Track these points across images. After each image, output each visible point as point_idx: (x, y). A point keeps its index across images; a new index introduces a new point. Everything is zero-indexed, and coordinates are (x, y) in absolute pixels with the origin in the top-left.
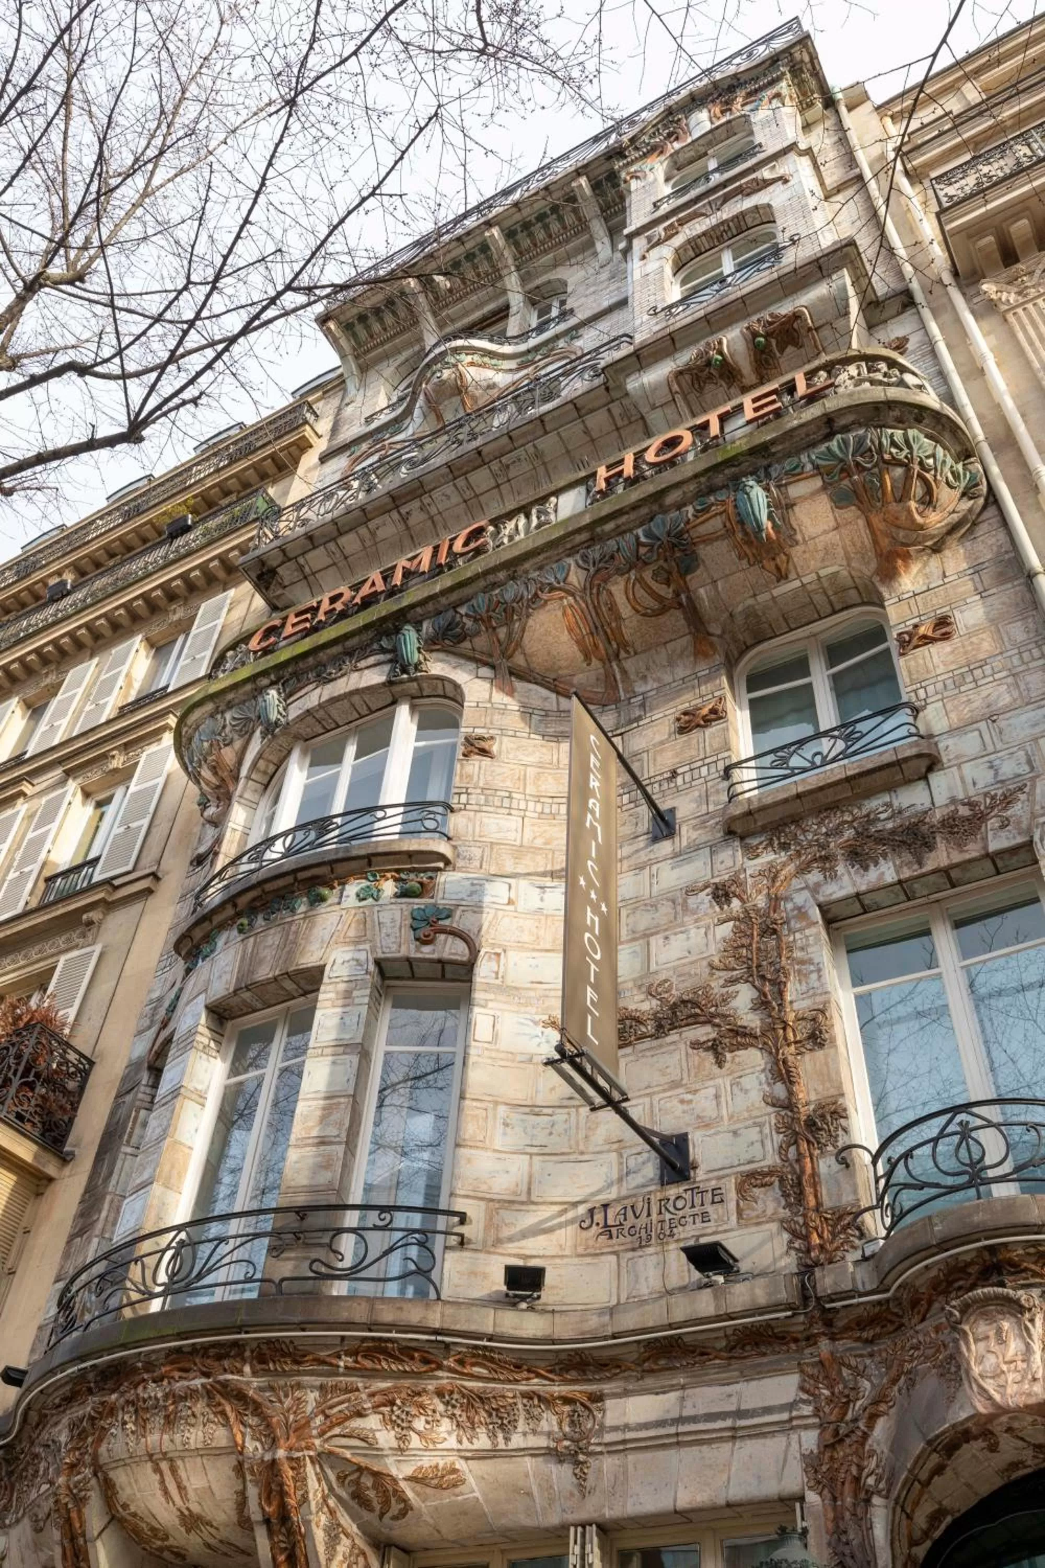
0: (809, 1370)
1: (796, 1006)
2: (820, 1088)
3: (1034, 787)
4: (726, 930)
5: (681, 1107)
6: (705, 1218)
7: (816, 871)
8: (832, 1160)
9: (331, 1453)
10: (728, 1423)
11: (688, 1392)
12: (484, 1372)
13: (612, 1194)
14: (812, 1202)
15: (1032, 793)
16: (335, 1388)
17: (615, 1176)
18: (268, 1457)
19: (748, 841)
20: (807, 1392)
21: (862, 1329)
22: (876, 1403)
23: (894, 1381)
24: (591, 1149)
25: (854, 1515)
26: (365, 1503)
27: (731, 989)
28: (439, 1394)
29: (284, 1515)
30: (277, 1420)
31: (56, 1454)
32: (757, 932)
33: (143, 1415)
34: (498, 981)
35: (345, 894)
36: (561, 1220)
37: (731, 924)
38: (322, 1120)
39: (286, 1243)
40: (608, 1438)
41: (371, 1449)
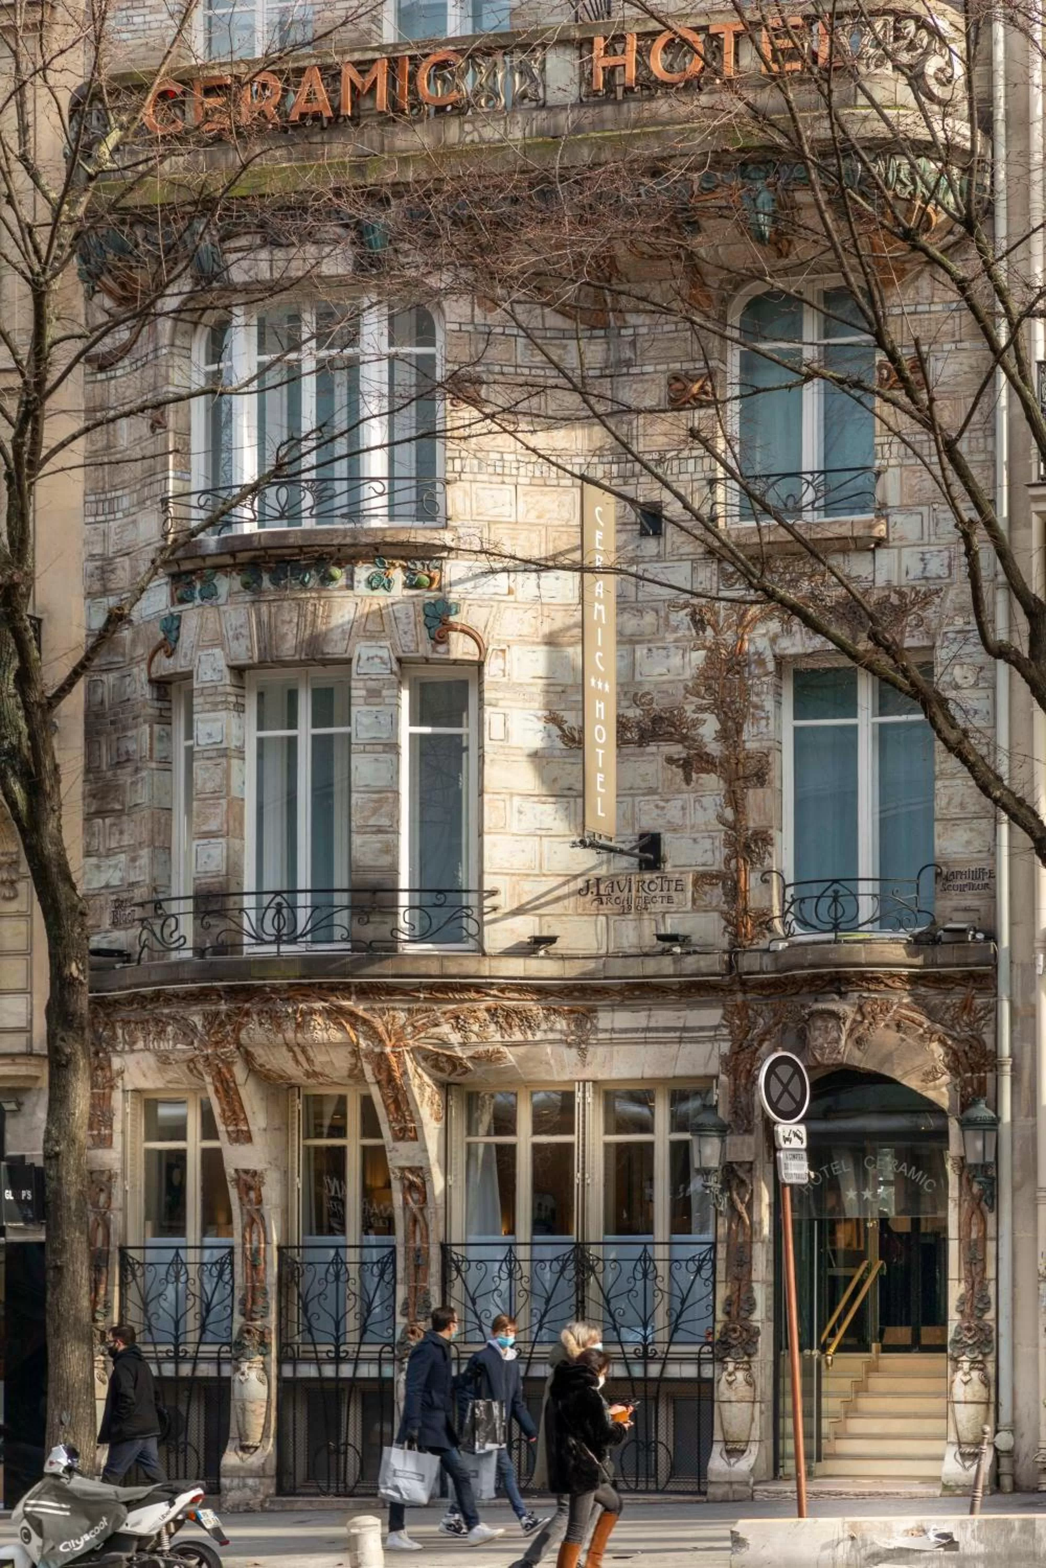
0: (729, 1008)
1: (748, 745)
2: (758, 819)
3: (946, 594)
4: (698, 657)
5: (656, 812)
6: (670, 900)
7: (776, 621)
8: (759, 877)
9: (419, 1047)
10: (679, 1034)
11: (653, 1013)
12: (517, 996)
13: (603, 872)
14: (742, 903)
15: (943, 600)
16: (418, 1010)
18: (377, 1050)
19: (724, 566)
20: (727, 1020)
21: (763, 991)
22: (765, 1033)
23: (776, 1024)
26: (442, 1070)
27: (701, 716)
28: (488, 1010)
29: (391, 1079)
30: (381, 1029)
31: (194, 1029)
32: (724, 668)
33: (276, 1020)
34: (505, 680)
35: (356, 578)
36: (565, 890)
37: (703, 653)
38: (375, 811)
39: (368, 914)
40: (601, 1036)
41: (445, 1044)
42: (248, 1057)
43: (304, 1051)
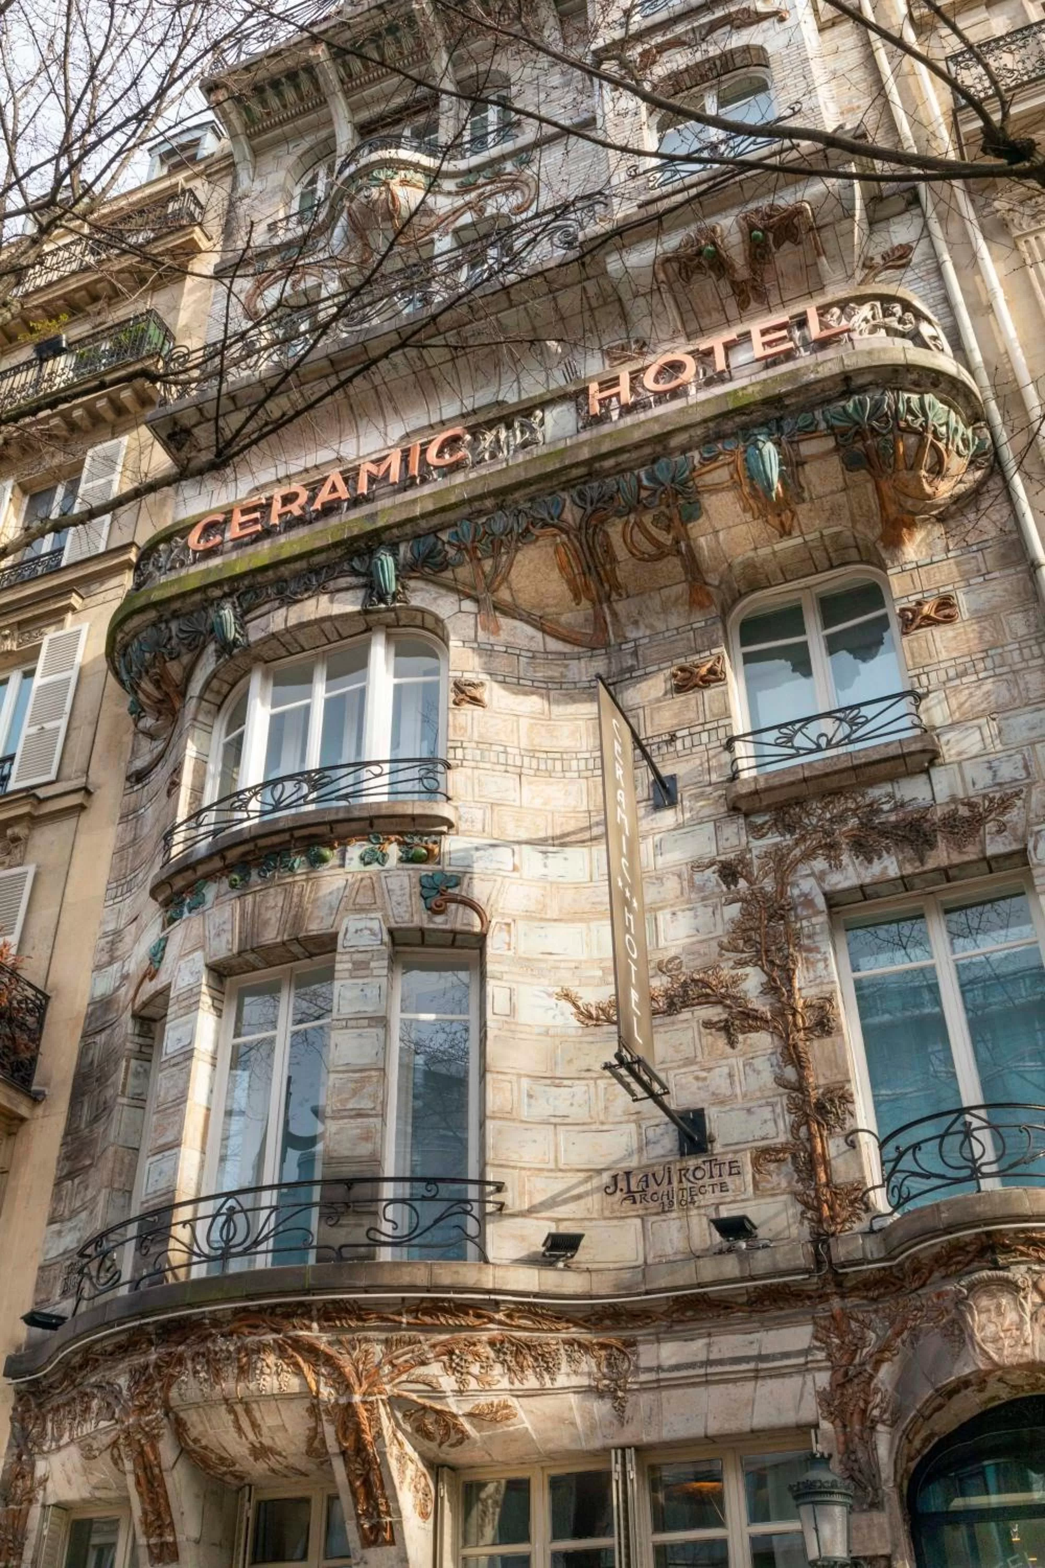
0: (823, 1323)
1: (804, 993)
2: (828, 1074)
3: (1029, 793)
4: (734, 910)
5: (696, 1084)
6: (723, 1187)
7: (821, 859)
8: (841, 1141)
9: (399, 1396)
10: (752, 1366)
11: (713, 1339)
12: (528, 1323)
13: (633, 1163)
14: (823, 1178)
15: (1027, 801)
16: (399, 1341)
17: (635, 1146)
18: (342, 1401)
19: (752, 819)
20: (820, 1340)
21: (868, 1290)
22: (881, 1351)
23: (898, 1334)
24: (611, 1119)
25: (861, 1438)
26: (428, 1436)
27: (740, 971)
28: (492, 1343)
29: (360, 1447)
30: (348, 1369)
31: (117, 1396)
32: (764, 915)
33: (215, 1365)
34: (511, 953)
35: (348, 856)
36: (588, 1186)
37: (739, 905)
38: (355, 1093)
39: (340, 1215)
40: (643, 1377)
41: (435, 1392)
42: (179, 1427)
43: (248, 1411)
